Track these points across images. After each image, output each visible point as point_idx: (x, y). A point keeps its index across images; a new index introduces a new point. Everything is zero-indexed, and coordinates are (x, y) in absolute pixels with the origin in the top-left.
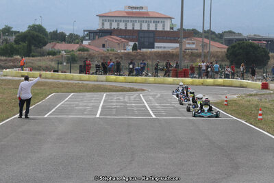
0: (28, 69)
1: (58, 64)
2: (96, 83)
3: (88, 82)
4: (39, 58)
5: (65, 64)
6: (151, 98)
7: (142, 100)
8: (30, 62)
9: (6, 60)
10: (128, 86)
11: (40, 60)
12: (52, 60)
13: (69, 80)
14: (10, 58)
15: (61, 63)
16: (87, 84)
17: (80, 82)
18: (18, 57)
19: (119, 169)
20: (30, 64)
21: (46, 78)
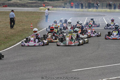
0: (51, 7)
1: (65, 4)
2: (83, 13)
3: (79, 13)
4: (56, 2)
5: (68, 4)
6: (108, 19)
7: (104, 20)
8: (52, 4)
9: (41, 3)
10: (97, 14)
11: (57, 3)
12: (62, 3)
13: (70, 12)
14: (43, 2)
15: (67, 4)
16: (78, 13)
17: (75, 12)
18: (47, 1)
19: (92, 52)
20: (52, 5)
21: (59, 11)
